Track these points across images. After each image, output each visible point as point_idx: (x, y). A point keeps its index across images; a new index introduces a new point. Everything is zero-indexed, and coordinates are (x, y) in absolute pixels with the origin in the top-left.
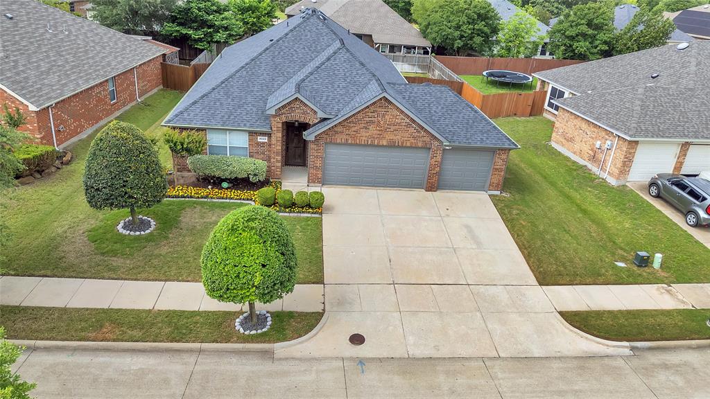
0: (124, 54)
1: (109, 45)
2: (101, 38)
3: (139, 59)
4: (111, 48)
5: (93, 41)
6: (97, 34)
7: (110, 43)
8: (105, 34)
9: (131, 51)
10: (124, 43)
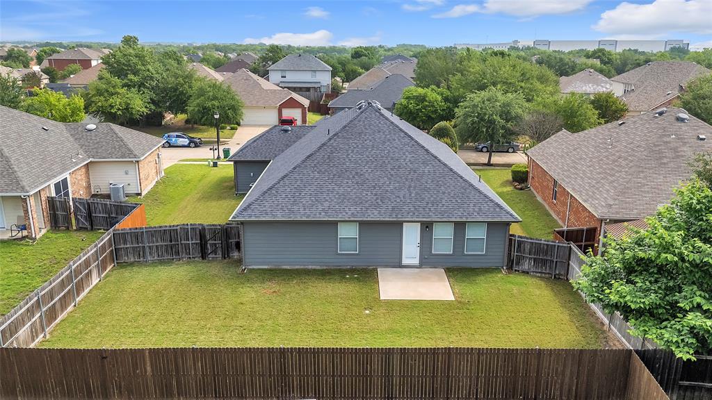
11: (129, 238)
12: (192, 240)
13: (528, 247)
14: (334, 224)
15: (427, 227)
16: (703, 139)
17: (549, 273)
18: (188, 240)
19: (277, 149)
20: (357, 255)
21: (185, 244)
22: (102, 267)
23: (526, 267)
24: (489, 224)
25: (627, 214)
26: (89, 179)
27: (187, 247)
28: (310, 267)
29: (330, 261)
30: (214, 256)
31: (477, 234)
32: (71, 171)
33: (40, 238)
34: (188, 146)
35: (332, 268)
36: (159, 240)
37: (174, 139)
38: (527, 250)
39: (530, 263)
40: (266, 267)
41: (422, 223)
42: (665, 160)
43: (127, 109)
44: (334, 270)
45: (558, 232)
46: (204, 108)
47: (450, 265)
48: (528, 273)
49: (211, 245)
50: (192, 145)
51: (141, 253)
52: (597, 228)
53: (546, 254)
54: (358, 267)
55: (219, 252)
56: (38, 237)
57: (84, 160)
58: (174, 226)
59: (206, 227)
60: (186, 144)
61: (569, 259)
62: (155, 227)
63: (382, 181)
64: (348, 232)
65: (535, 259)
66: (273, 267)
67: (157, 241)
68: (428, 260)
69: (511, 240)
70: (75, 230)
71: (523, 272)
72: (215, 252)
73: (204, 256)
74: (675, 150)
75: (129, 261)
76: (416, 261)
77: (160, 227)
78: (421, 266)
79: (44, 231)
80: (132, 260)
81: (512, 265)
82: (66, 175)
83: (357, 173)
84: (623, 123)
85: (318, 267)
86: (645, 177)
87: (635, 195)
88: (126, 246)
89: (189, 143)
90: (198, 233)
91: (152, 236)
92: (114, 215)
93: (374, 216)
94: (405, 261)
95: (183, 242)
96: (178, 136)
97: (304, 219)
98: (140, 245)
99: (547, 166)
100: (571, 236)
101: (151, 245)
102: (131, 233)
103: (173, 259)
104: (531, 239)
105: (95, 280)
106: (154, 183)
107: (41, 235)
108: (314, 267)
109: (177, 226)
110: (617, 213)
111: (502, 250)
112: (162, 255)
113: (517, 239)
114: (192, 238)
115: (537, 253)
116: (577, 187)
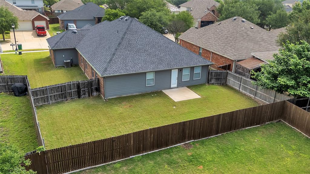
11: (39, 93)
12: (73, 90)
13: (214, 74)
14: (145, 73)
15: (180, 70)
16: (253, 28)
17: (220, 83)
18: (71, 89)
19: (75, 42)
20: (154, 86)
21: (69, 92)
23: (213, 82)
24: (202, 66)
25: (242, 58)
27: (70, 94)
28: (134, 94)
29: (143, 90)
30: (84, 96)
31: (198, 71)
35: (144, 93)
36: (56, 91)
38: (213, 76)
39: (214, 80)
40: (115, 97)
41: (178, 69)
42: (245, 37)
44: (145, 94)
45: (219, 67)
47: (188, 85)
48: (213, 84)
49: (83, 91)
51: (46, 100)
52: (231, 64)
53: (219, 76)
54: (154, 91)
55: (87, 94)
58: (63, 84)
59: (80, 82)
61: (227, 77)
62: (53, 86)
63: (157, 53)
64: (150, 77)
65: (216, 78)
66: (118, 97)
67: (54, 93)
68: (181, 84)
69: (209, 72)
71: (212, 84)
72: (85, 94)
73: (79, 97)
74: (246, 33)
75: (39, 105)
76: (176, 86)
77: (56, 85)
78: (178, 87)
80: (41, 104)
81: (208, 81)
83: (145, 50)
84: (220, 23)
85: (138, 94)
86: (242, 44)
87: (241, 50)
88: (37, 97)
90: (76, 85)
91: (52, 90)
92: (9, 84)
93: (161, 68)
94: (172, 86)
95: (68, 91)
97: (134, 72)
98: (45, 96)
99: (194, 42)
100: (224, 68)
101: (51, 95)
102: (40, 90)
103: (63, 101)
104: (215, 71)
108: (136, 94)
109: (65, 83)
110: (239, 58)
111: (206, 76)
112: (57, 99)
113: (211, 71)
114: (73, 89)
115: (217, 76)
116: (216, 50)
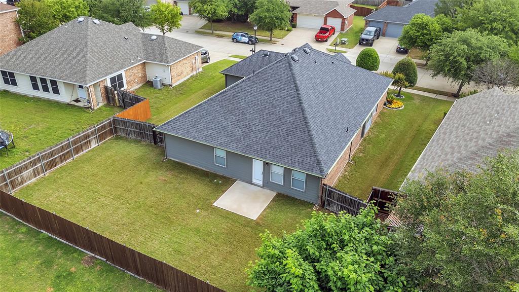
0: (440, 147)
1: (455, 142)
2: (465, 140)
3: (425, 155)
4: (452, 142)
5: (468, 134)
6: (471, 140)
7: (456, 144)
8: (466, 146)
9: (437, 154)
10: (446, 154)
11: (121, 123)
12: (149, 132)
13: (336, 196)
15: (267, 163)
20: (224, 168)
21: (147, 134)
22: (101, 138)
23: (334, 209)
26: (145, 72)
29: (210, 167)
32: (125, 69)
33: (96, 110)
34: (248, 43)
35: (211, 172)
36: (135, 128)
37: (240, 37)
39: (338, 207)
40: (177, 161)
43: (215, 12)
45: (374, 189)
46: (260, 18)
47: (283, 192)
50: (250, 43)
53: (350, 205)
54: (226, 176)
56: (95, 109)
57: (140, 60)
60: (247, 42)
62: (132, 120)
65: (341, 206)
66: (181, 162)
68: (267, 184)
69: (323, 187)
70: (118, 107)
73: (155, 143)
77: (135, 121)
78: (263, 187)
79: (101, 105)
80: (123, 135)
82: (122, 72)
85: (204, 169)
88: (120, 127)
89: (249, 41)
91: (131, 124)
93: (232, 148)
94: (254, 181)
95: (145, 132)
96: (242, 36)
98: (126, 128)
101: (131, 129)
102: (121, 120)
103: (142, 140)
104: (339, 191)
105: (94, 145)
106: (188, 77)
107: (98, 107)
109: (142, 122)
111: (316, 192)
112: (137, 137)
113: (328, 188)
115: (343, 202)
